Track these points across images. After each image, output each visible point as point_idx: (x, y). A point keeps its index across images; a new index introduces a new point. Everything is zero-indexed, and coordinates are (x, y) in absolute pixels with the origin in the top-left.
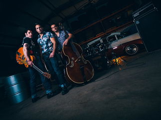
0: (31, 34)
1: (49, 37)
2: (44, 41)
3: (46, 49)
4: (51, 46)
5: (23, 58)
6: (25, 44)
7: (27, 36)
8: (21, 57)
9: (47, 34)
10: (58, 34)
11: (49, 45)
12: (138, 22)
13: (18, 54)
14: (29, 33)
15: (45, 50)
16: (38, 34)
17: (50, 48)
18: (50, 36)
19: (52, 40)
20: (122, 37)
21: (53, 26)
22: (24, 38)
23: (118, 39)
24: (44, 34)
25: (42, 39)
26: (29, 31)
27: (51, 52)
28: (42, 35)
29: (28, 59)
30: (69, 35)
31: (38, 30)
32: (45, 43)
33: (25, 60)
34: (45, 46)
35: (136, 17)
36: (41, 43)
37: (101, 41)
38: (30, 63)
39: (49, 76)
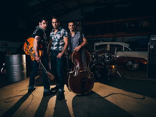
0: (45, 25)
1: (63, 36)
2: (57, 37)
4: (61, 45)
5: (31, 50)
6: (36, 37)
8: (30, 47)
9: (62, 31)
10: (73, 35)
13: (28, 43)
14: (44, 23)
15: (55, 48)
17: (60, 47)
23: (125, 50)
24: (59, 30)
25: (56, 35)
28: (56, 31)
30: (84, 40)
32: (57, 40)
33: (33, 53)
34: (56, 43)
36: (53, 38)
37: (108, 47)
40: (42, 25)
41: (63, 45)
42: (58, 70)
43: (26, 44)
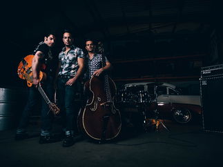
0: (53, 41)
1: (77, 56)
2: (68, 58)
3: (66, 70)
4: (74, 69)
5: (29, 71)
6: (38, 52)
7: (45, 42)
8: (27, 68)
9: (76, 50)
10: (91, 56)
11: (73, 66)
12: (204, 83)
13: (25, 63)
14: (51, 39)
15: (64, 72)
16: (64, 45)
17: (72, 71)
18: (80, 54)
19: (80, 61)
20: (176, 94)
21: (89, 43)
22: (41, 43)
23: (170, 94)
24: (73, 49)
26: (51, 36)
27: (72, 77)
28: (68, 50)
29: (35, 76)
30: (107, 64)
31: (65, 41)
32: (68, 61)
33: (30, 75)
34: (67, 65)
35: (205, 75)
36: (63, 59)
37: (146, 87)
38: (36, 82)
39: (57, 111)
40: (49, 41)
41: (77, 69)
42: (67, 103)
43: (21, 64)
